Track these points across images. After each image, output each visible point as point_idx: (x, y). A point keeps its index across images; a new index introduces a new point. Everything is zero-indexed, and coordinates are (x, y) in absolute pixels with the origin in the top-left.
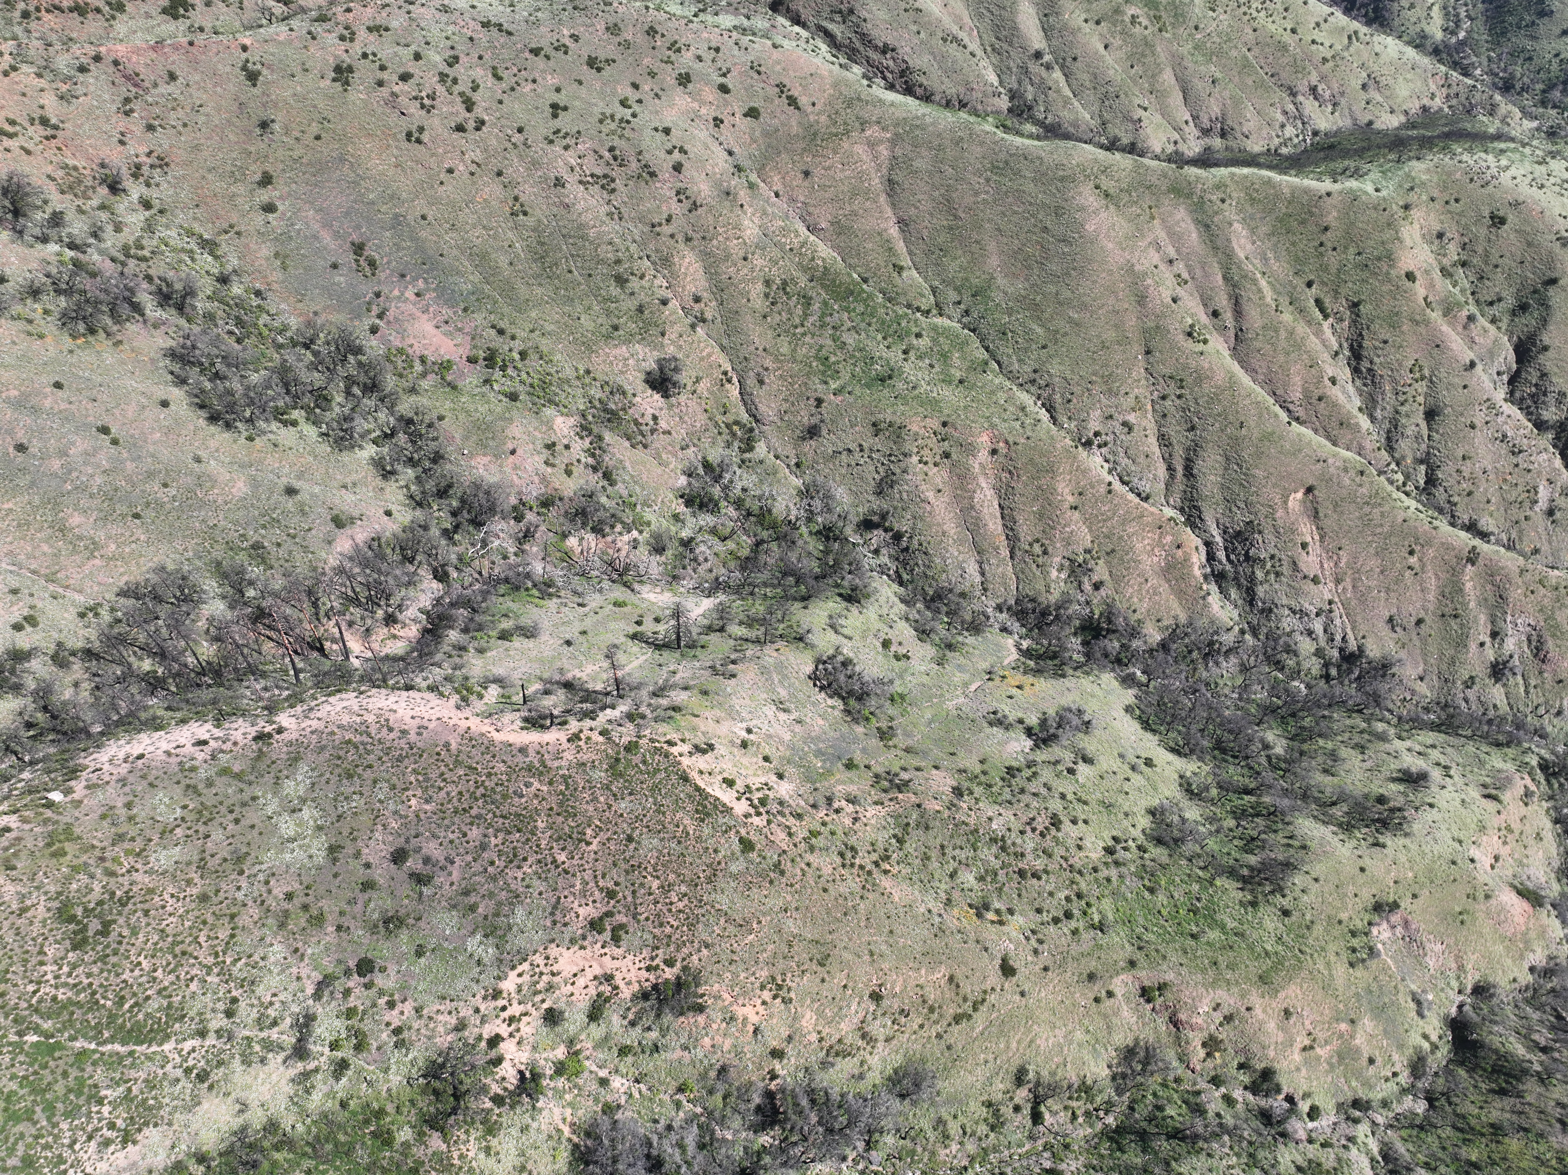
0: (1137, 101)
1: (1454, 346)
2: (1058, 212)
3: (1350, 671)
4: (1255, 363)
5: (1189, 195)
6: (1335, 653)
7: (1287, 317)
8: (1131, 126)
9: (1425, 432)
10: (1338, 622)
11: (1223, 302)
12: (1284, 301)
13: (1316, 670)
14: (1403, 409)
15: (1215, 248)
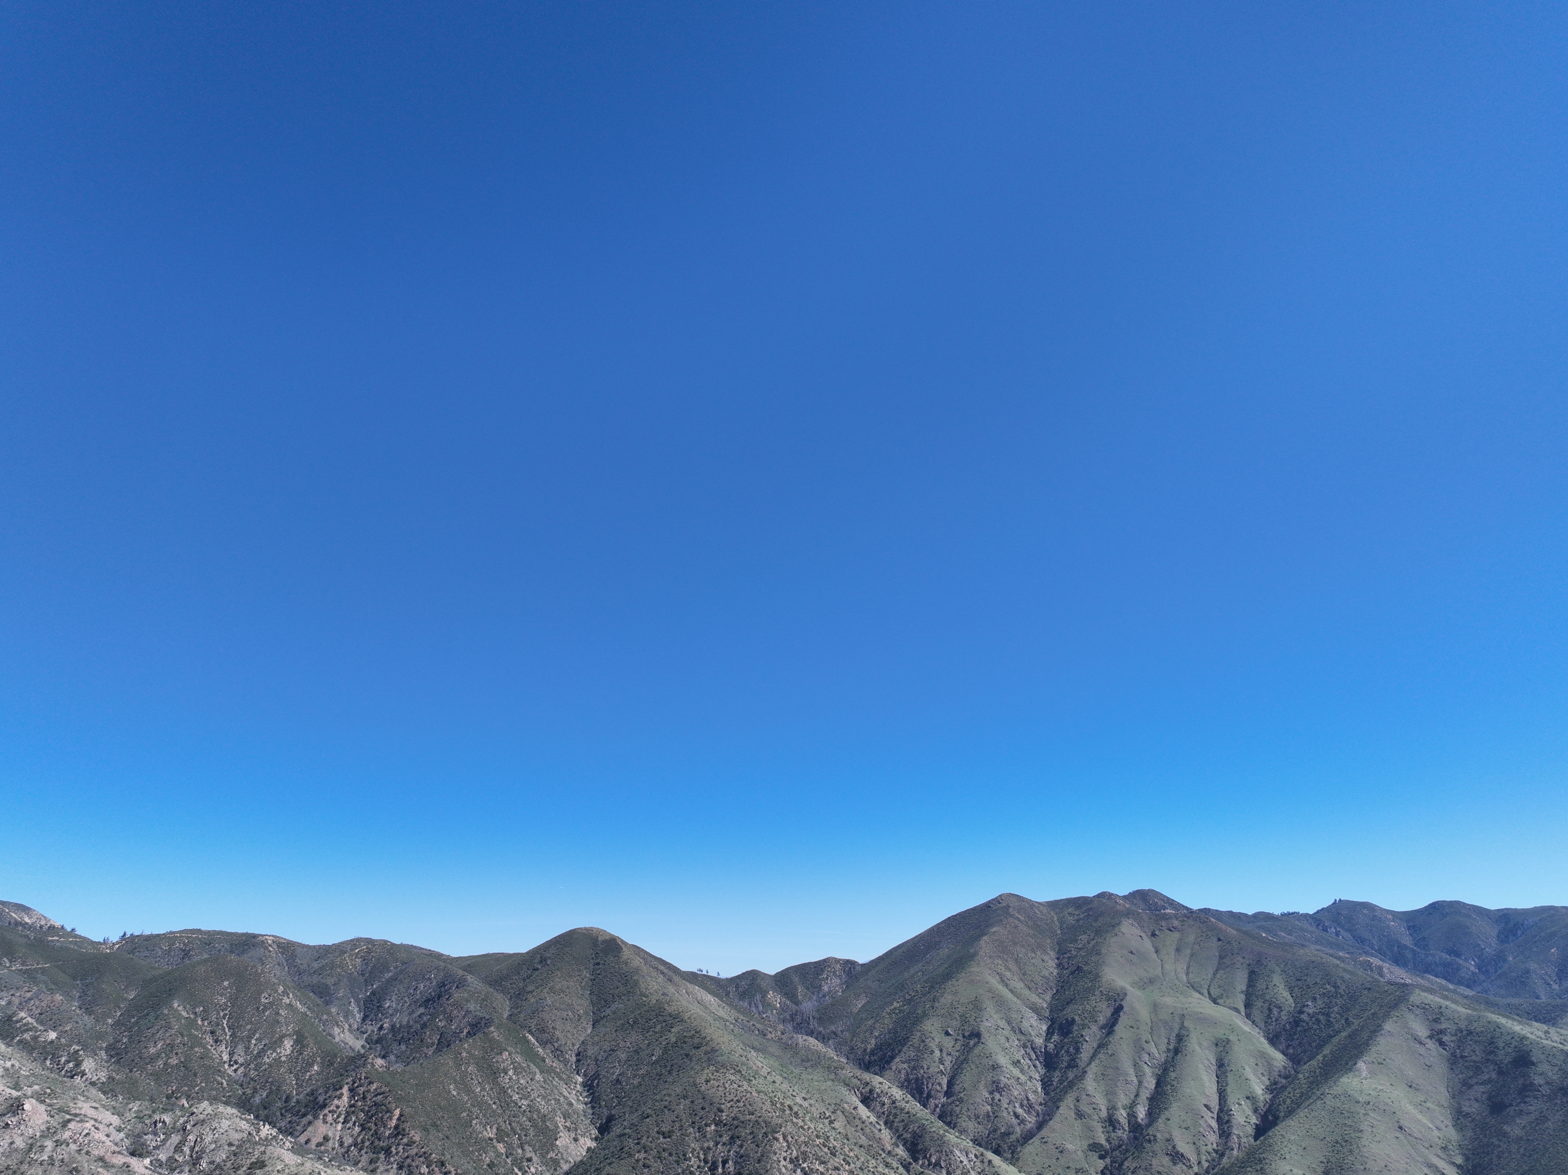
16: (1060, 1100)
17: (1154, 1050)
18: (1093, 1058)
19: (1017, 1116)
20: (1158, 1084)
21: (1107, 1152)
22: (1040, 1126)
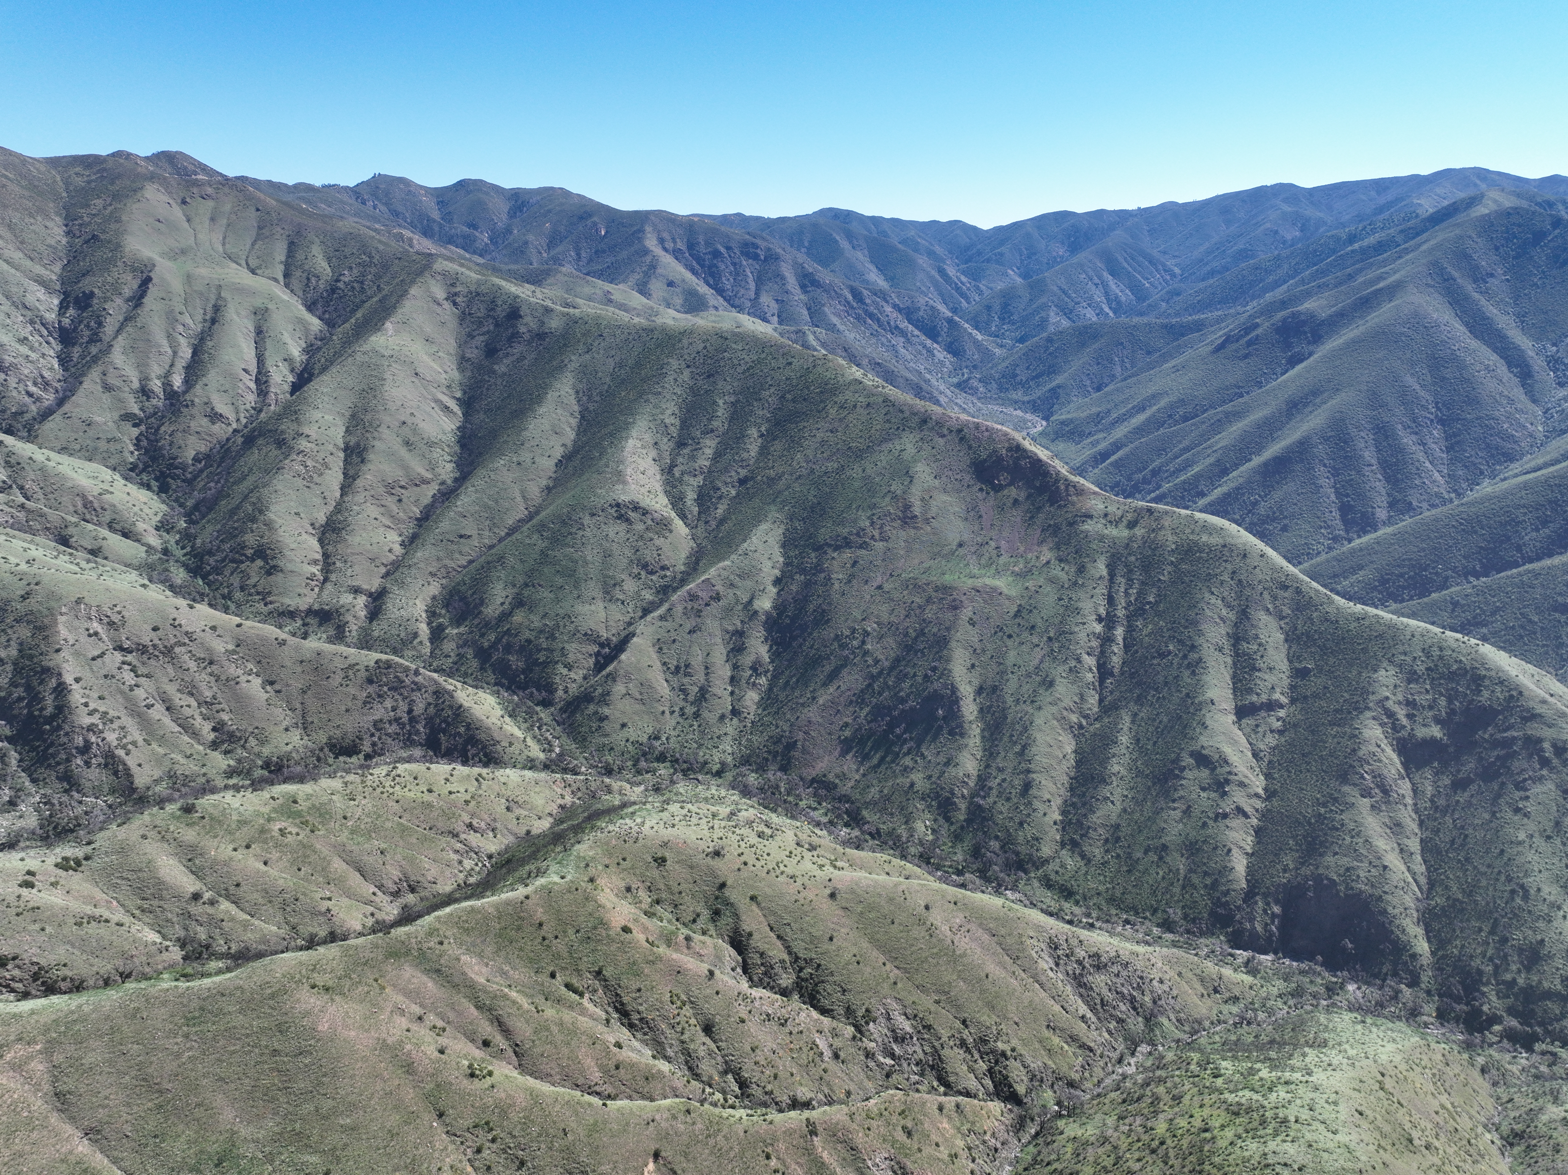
0: (318, 896)
1: (689, 966)
2: (281, 1029)
4: (545, 1068)
5: (408, 953)
7: (550, 1012)
8: (322, 919)
9: (713, 1046)
11: (487, 1029)
12: (540, 1000)
14: (685, 1037)
15: (455, 986)
16: (83, 375)
17: (189, 321)
18: (119, 331)
19: (30, 394)
20: (195, 353)
21: (141, 421)
22: (61, 402)
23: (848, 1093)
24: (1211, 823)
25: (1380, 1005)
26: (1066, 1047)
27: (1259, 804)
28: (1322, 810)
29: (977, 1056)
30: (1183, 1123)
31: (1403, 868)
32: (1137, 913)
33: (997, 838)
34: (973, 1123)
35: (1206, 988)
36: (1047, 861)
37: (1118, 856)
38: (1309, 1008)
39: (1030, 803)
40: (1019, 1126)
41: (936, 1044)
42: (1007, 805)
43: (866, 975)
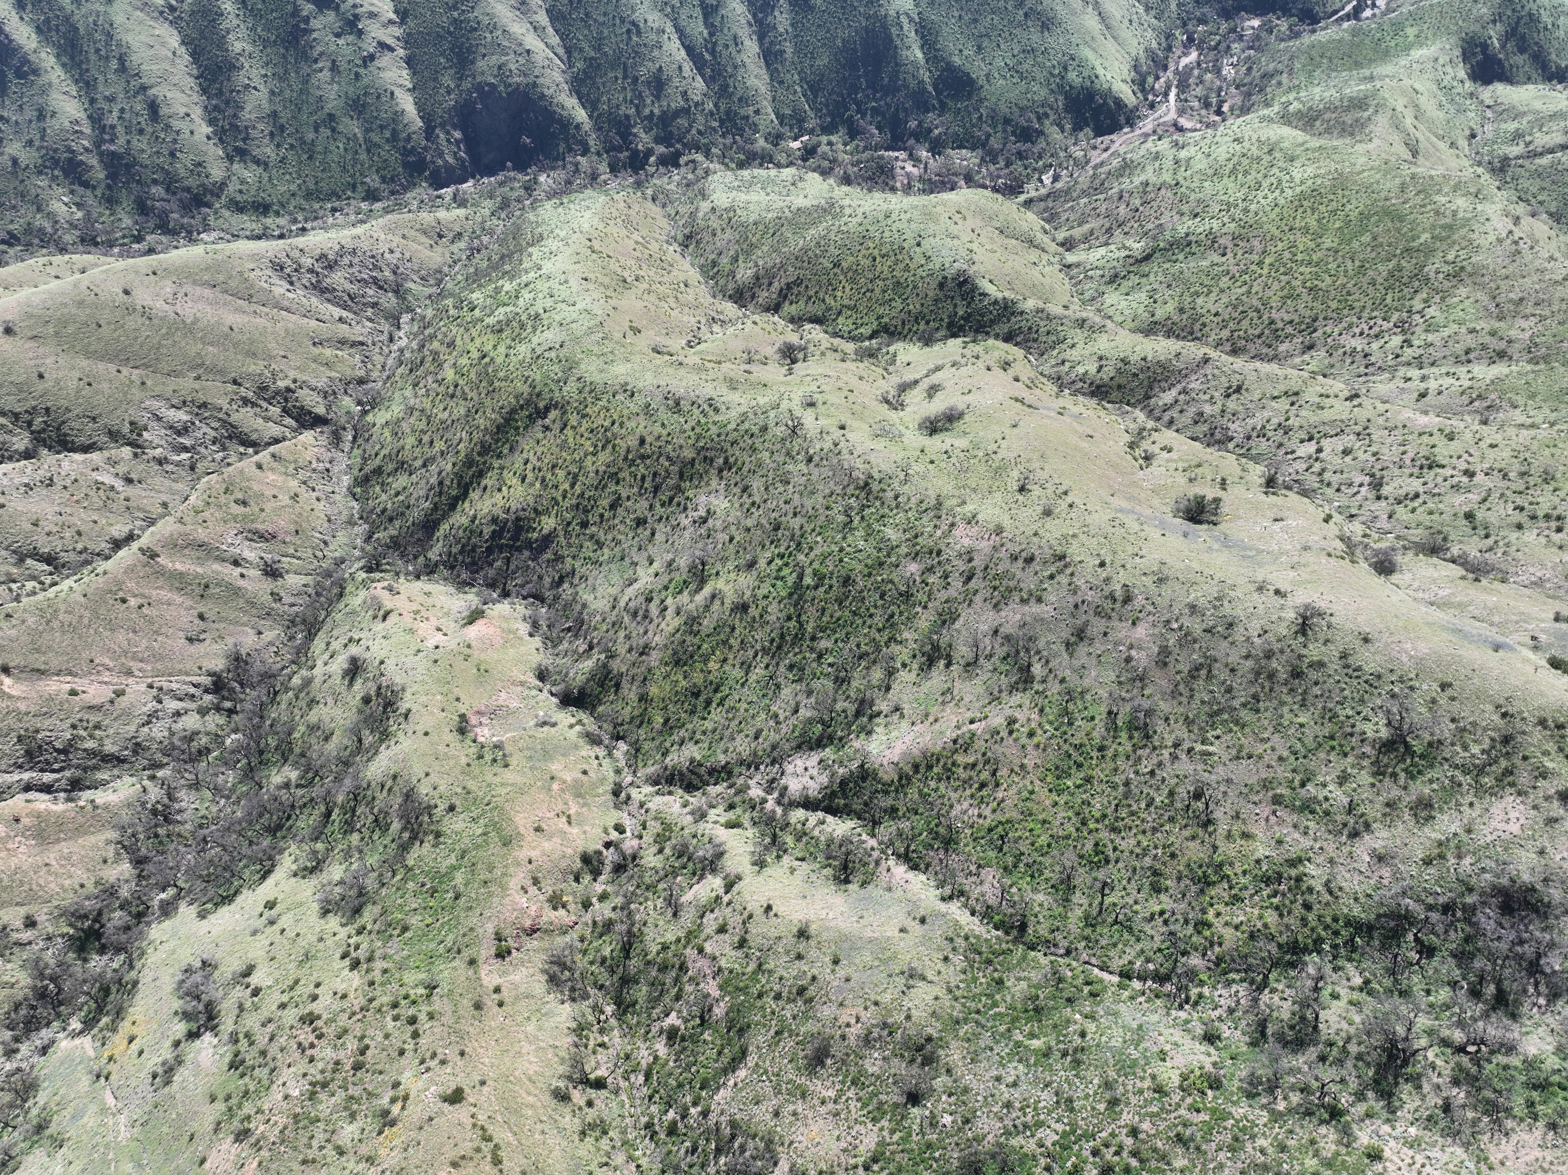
3: (232, 690)
6: (208, 698)
10: (174, 686)
13: (221, 720)
23: (165, 505)
24: (362, 71)
25: (569, 182)
26: (339, 353)
27: (398, 31)
28: (456, 14)
29: (265, 405)
30: (464, 361)
31: (543, 46)
32: (339, 198)
33: (155, 182)
34: (296, 461)
35: (431, 238)
36: (223, 185)
37: (292, 146)
38: (518, 213)
39: (168, 127)
40: (336, 439)
41: (221, 416)
42: (144, 139)
43: (107, 392)
